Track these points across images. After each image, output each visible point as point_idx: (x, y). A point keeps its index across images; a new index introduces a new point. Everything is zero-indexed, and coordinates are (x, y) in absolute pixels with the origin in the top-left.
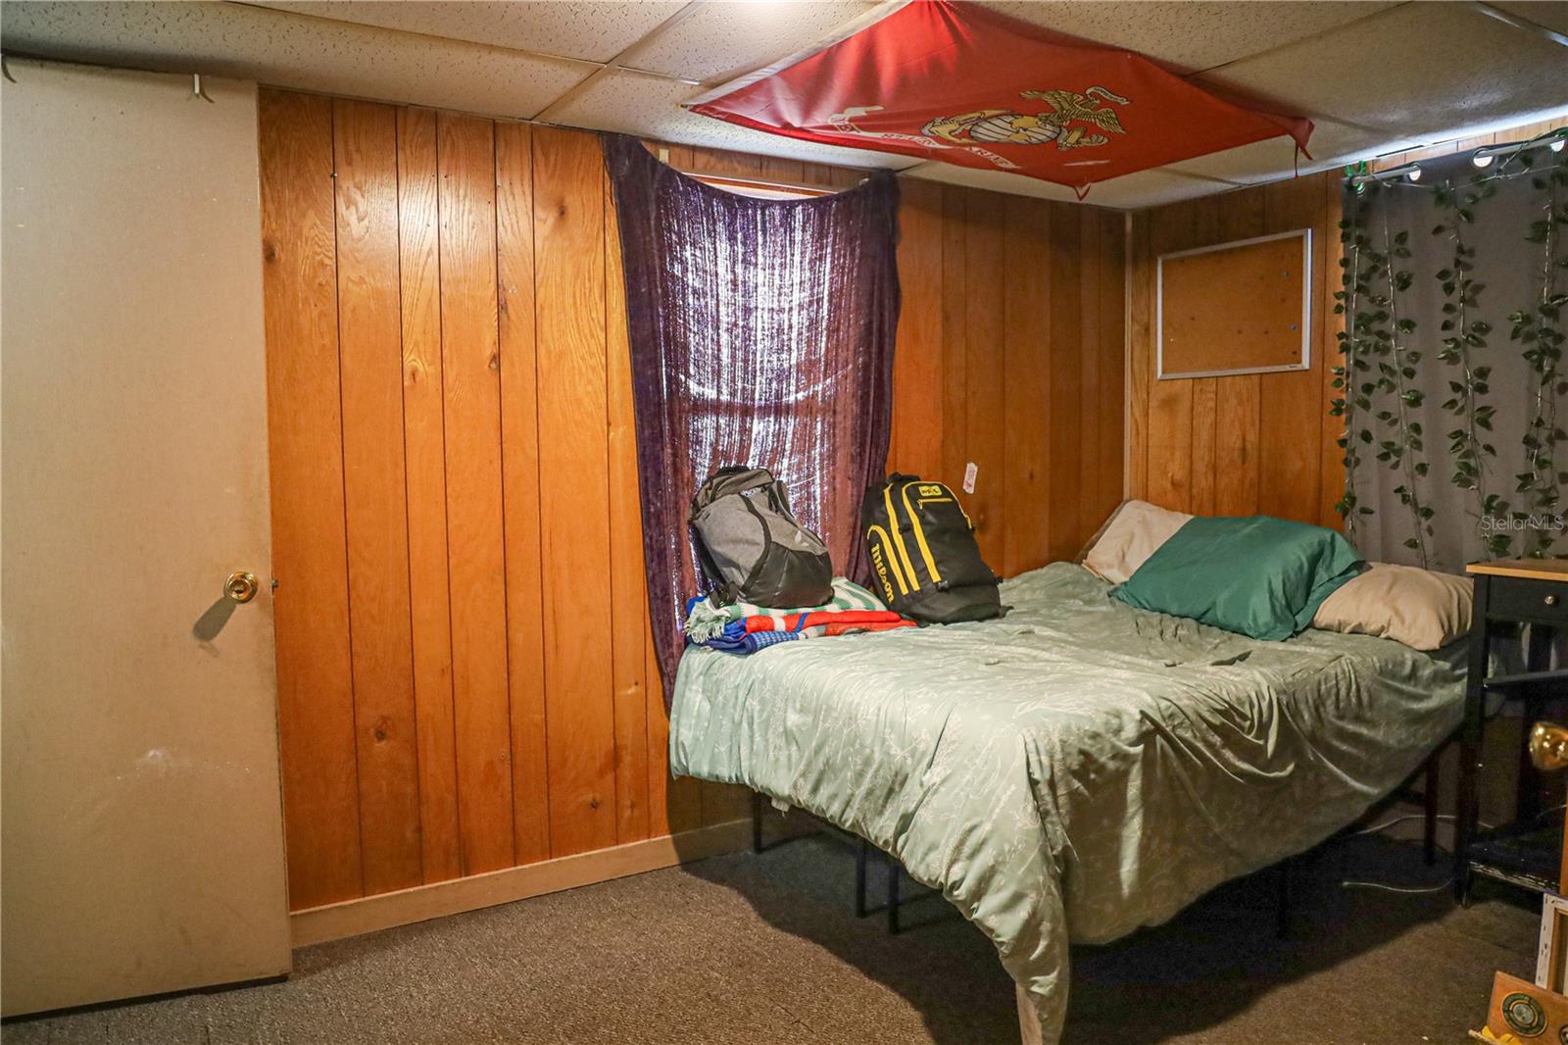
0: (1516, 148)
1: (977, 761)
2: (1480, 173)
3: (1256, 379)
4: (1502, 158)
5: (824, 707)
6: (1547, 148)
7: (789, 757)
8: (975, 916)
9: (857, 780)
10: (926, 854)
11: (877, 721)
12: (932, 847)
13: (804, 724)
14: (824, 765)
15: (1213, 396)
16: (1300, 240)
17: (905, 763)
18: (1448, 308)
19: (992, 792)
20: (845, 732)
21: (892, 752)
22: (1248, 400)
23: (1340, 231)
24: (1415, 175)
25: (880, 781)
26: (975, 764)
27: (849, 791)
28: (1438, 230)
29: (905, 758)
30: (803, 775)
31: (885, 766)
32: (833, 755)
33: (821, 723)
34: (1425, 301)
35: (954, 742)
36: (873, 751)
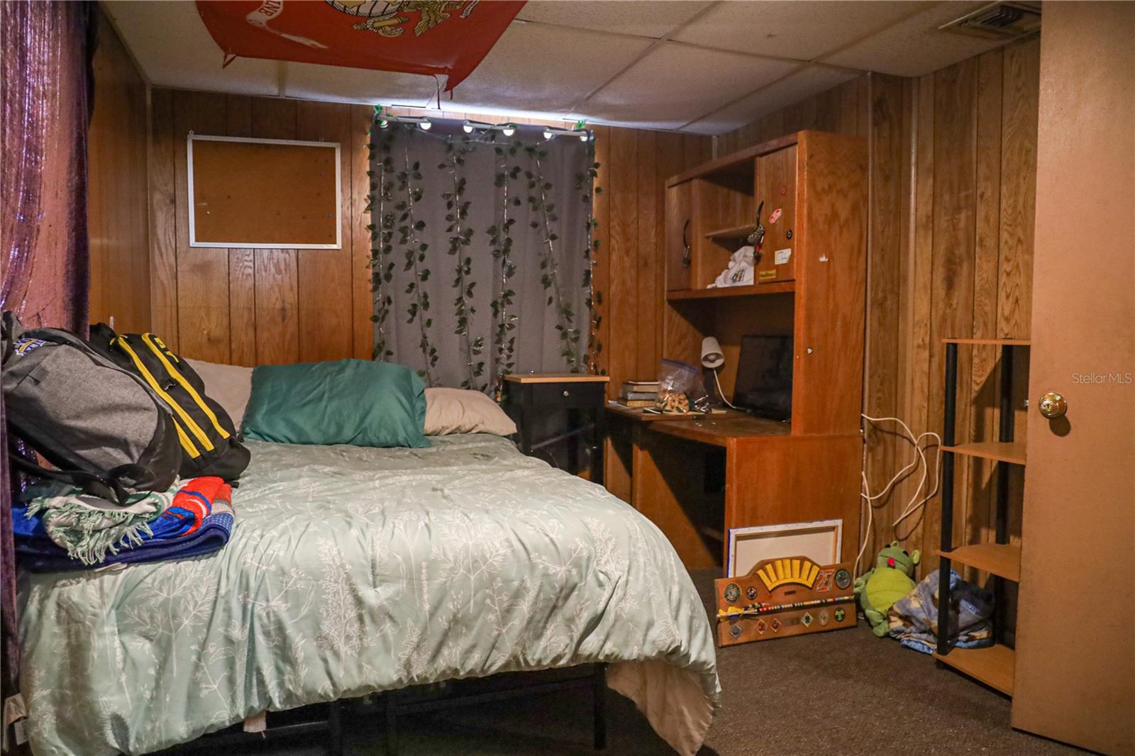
0: (489, 127)
1: (640, 545)
2: (466, 137)
3: (293, 254)
4: (478, 130)
5: (424, 564)
6: (501, 132)
7: (384, 638)
8: (692, 660)
9: (503, 618)
10: (646, 635)
11: (513, 551)
12: (650, 625)
13: (398, 593)
14: (449, 622)
15: (251, 264)
16: (333, 150)
17: (571, 575)
18: (450, 218)
19: (663, 562)
20: (472, 578)
21: (551, 571)
22: (286, 270)
23: (368, 153)
24: (426, 126)
25: (540, 605)
26: (640, 548)
27: (496, 633)
28: (442, 166)
29: (569, 571)
30: (418, 647)
31: (547, 587)
32: (463, 607)
33: (425, 583)
34: (434, 211)
35: (610, 539)
36: (523, 581)
